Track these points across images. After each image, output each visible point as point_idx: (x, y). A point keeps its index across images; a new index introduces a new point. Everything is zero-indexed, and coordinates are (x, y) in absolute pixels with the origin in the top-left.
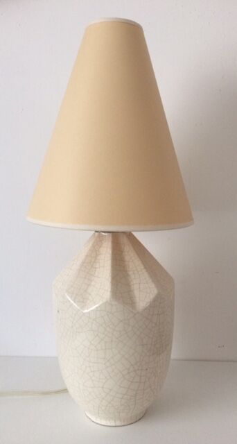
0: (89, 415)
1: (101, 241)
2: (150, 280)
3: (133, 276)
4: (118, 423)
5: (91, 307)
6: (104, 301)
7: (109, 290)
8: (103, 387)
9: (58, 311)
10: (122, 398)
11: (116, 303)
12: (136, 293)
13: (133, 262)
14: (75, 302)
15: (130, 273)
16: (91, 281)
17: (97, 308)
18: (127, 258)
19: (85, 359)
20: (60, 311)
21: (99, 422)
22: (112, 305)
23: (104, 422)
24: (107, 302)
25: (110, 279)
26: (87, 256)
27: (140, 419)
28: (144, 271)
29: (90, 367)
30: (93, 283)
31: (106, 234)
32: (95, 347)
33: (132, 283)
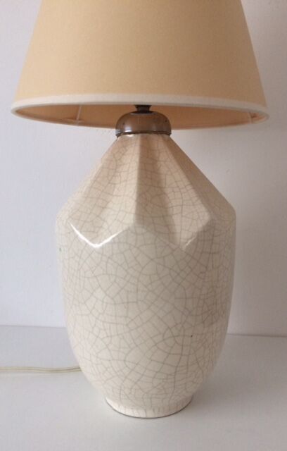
0: (110, 401)
1: (124, 147)
2: (199, 201)
3: (171, 196)
4: (150, 414)
5: (105, 238)
6: (125, 227)
7: (134, 211)
8: (125, 361)
9: (60, 250)
10: (154, 377)
11: (144, 231)
12: (176, 219)
13: (172, 176)
14: (81, 232)
15: (168, 190)
16: (108, 203)
17: (114, 239)
18: (163, 170)
19: (97, 318)
20: (62, 249)
21: (123, 412)
22: (136, 234)
23: (129, 412)
24: (129, 228)
25: (135, 197)
26: (103, 167)
27: (182, 410)
28: (189, 187)
29: (105, 330)
30: (110, 205)
31: (131, 136)
32: (112, 299)
33: (170, 205)
